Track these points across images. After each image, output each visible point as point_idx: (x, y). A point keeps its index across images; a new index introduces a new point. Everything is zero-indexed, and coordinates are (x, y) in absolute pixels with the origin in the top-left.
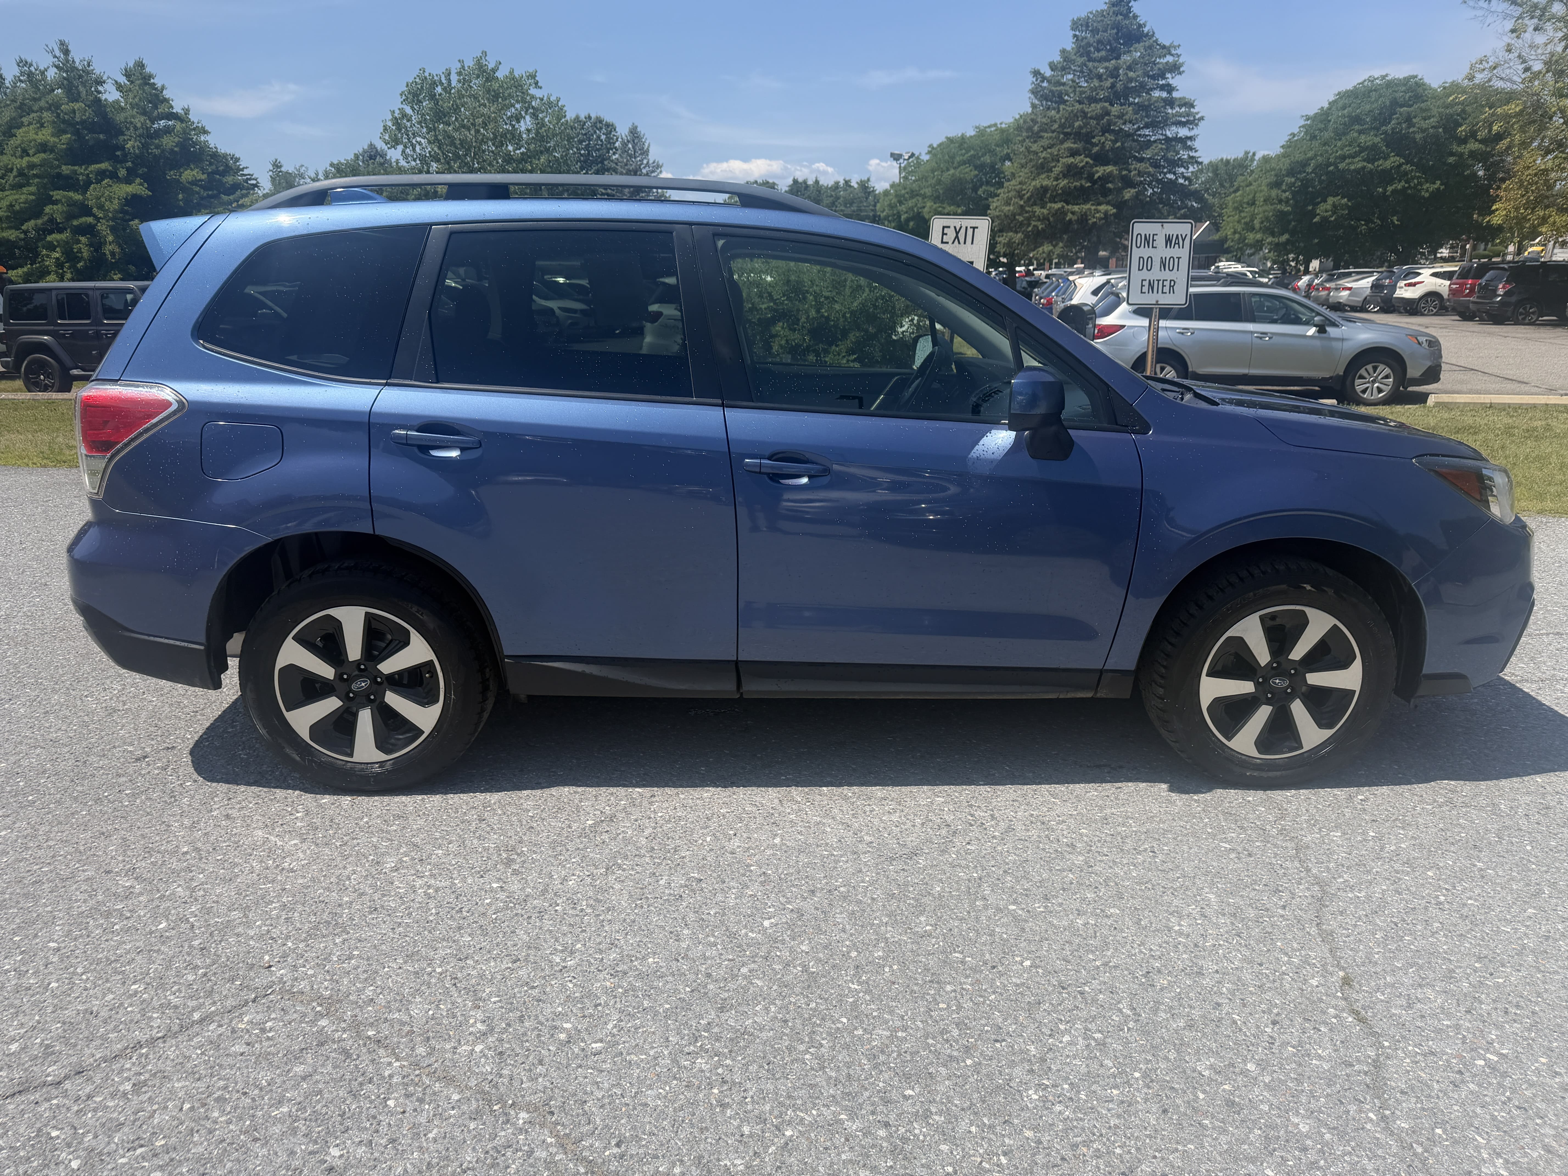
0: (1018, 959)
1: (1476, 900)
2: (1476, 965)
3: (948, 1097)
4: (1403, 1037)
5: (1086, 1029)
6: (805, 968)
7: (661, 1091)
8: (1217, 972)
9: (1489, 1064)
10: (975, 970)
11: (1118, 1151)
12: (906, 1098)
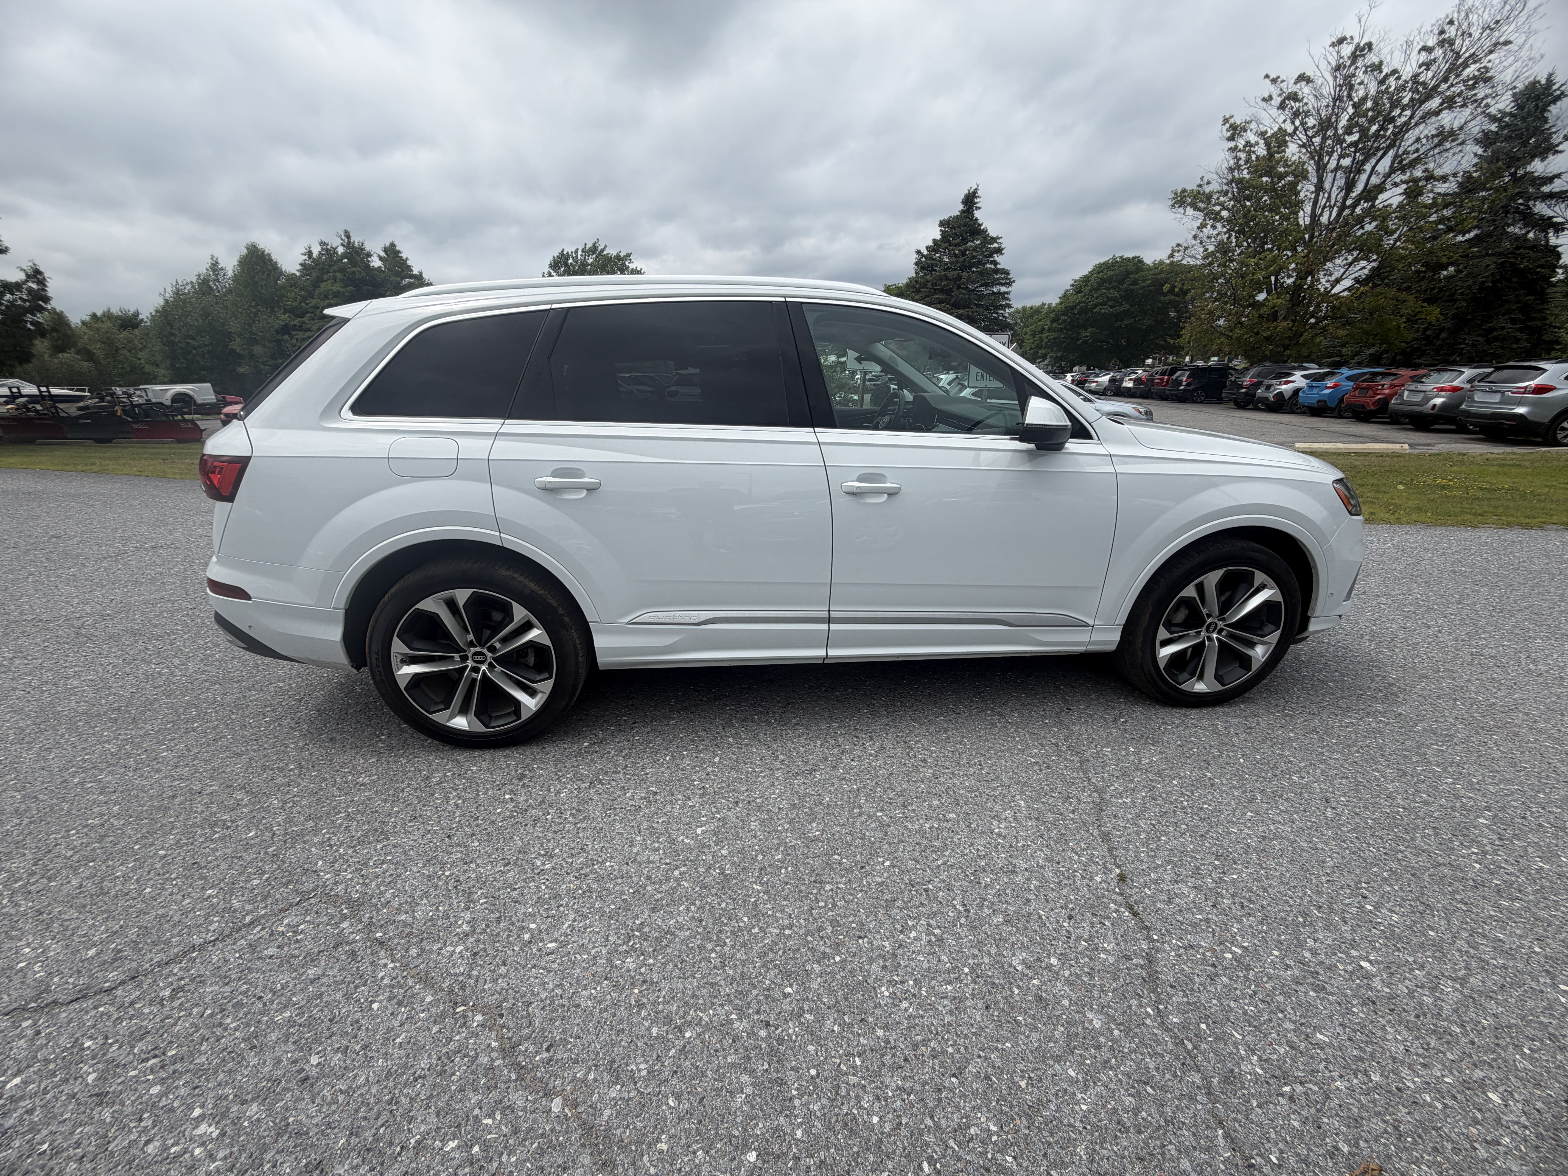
0: (881, 860)
1: (1210, 805)
2: (1216, 862)
3: (818, 994)
4: (1168, 931)
5: (929, 925)
6: (722, 870)
7: (593, 991)
8: (1026, 870)
9: (1235, 958)
10: (849, 870)
11: (950, 1050)
12: (786, 995)
